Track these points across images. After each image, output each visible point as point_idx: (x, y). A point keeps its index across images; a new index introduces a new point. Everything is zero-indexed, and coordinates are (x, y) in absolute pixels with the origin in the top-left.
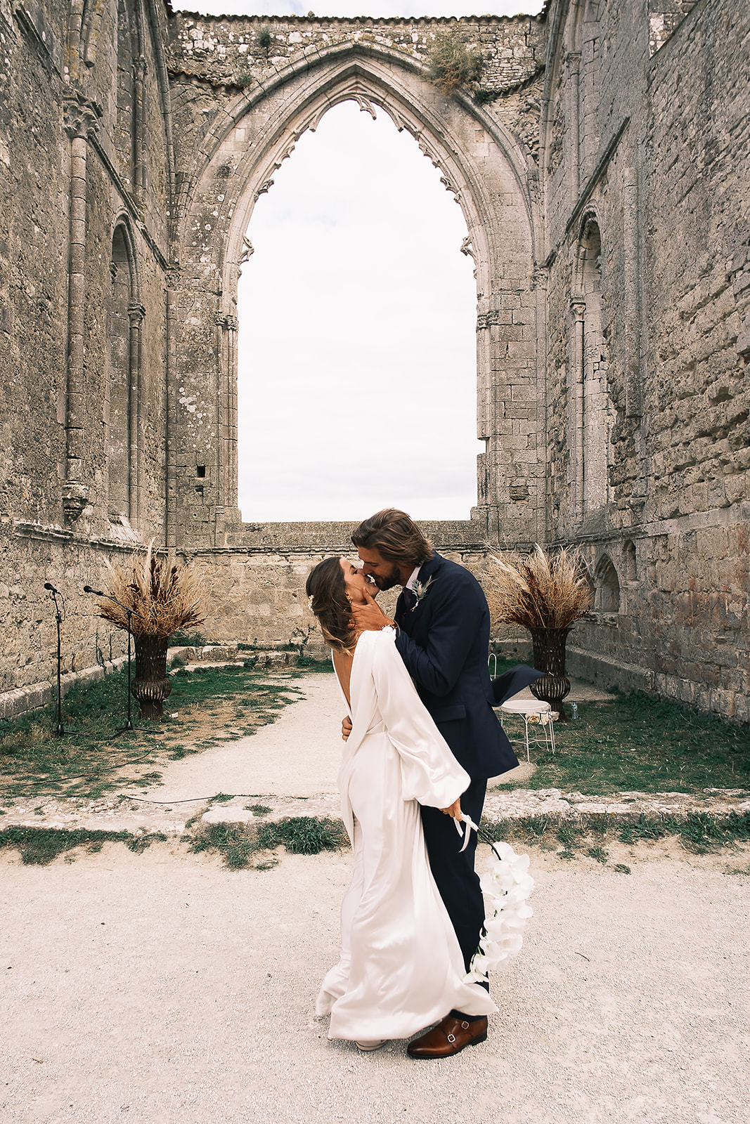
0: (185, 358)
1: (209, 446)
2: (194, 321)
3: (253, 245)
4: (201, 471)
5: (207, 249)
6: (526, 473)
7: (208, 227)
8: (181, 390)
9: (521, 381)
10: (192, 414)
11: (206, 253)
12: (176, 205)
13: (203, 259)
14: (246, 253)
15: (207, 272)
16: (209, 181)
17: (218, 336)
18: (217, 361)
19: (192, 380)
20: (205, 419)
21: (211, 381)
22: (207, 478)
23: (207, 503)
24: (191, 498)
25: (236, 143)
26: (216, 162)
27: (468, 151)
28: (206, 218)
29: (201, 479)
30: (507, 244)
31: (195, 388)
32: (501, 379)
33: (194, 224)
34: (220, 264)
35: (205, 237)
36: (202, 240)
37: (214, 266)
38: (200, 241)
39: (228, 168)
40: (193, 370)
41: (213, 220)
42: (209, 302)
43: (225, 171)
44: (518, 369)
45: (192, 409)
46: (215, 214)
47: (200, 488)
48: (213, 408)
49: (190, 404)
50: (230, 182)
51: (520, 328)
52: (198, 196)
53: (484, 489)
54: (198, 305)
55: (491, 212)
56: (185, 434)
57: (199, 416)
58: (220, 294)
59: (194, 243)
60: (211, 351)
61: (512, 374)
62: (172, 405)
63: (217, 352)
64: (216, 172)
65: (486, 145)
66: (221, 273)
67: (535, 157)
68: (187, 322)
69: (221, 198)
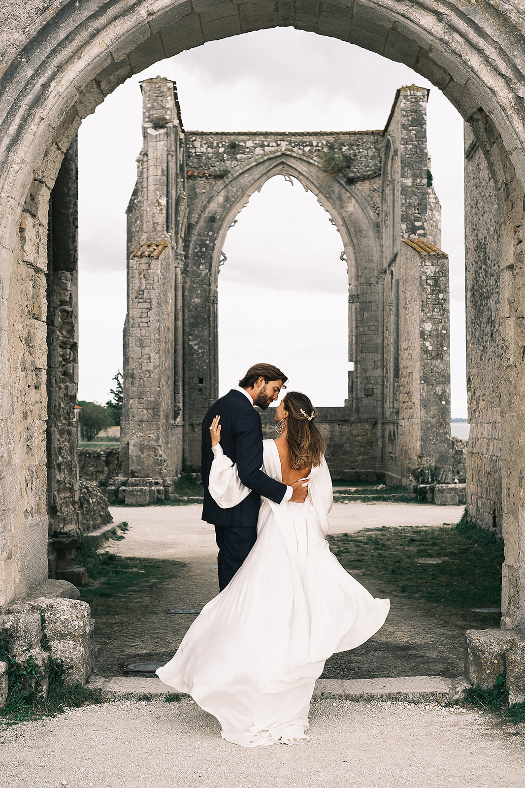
0: (192, 320)
1: (205, 367)
2: (197, 300)
3: (226, 256)
4: (201, 381)
5: (203, 261)
6: (373, 381)
7: (204, 250)
8: (190, 337)
9: (371, 332)
10: (196, 350)
11: (203, 264)
12: (188, 240)
13: (201, 267)
14: (223, 260)
15: (203, 274)
16: (204, 224)
17: (210, 309)
18: (209, 322)
19: (196, 332)
20: (203, 353)
21: (206, 333)
22: (204, 384)
23: (204, 397)
24: (195, 395)
25: (218, 204)
26: (206, 214)
27: (343, 208)
28: (203, 245)
29: (201, 385)
30: (364, 258)
31: (198, 336)
32: (360, 331)
33: (197, 248)
34: (210, 270)
35: (202, 255)
36: (201, 257)
37: (207, 271)
38: (200, 257)
39: (214, 218)
40: (197, 326)
41: (206, 246)
42: (205, 290)
43: (212, 219)
44: (369, 326)
45: (196, 347)
46: (208, 242)
47: (201, 390)
48: (207, 347)
49: (196, 345)
50: (215, 225)
51: (370, 304)
52: (198, 232)
53: (351, 390)
54: (199, 291)
55: (355, 241)
56: (193, 361)
57: (200, 351)
58: (210, 285)
59: (196, 258)
60: (206, 317)
61: (366, 329)
62: (186, 346)
63: (209, 317)
64: (208, 220)
65: (352, 204)
66: (211, 275)
67: (378, 214)
68: (193, 301)
69: (211, 234)
